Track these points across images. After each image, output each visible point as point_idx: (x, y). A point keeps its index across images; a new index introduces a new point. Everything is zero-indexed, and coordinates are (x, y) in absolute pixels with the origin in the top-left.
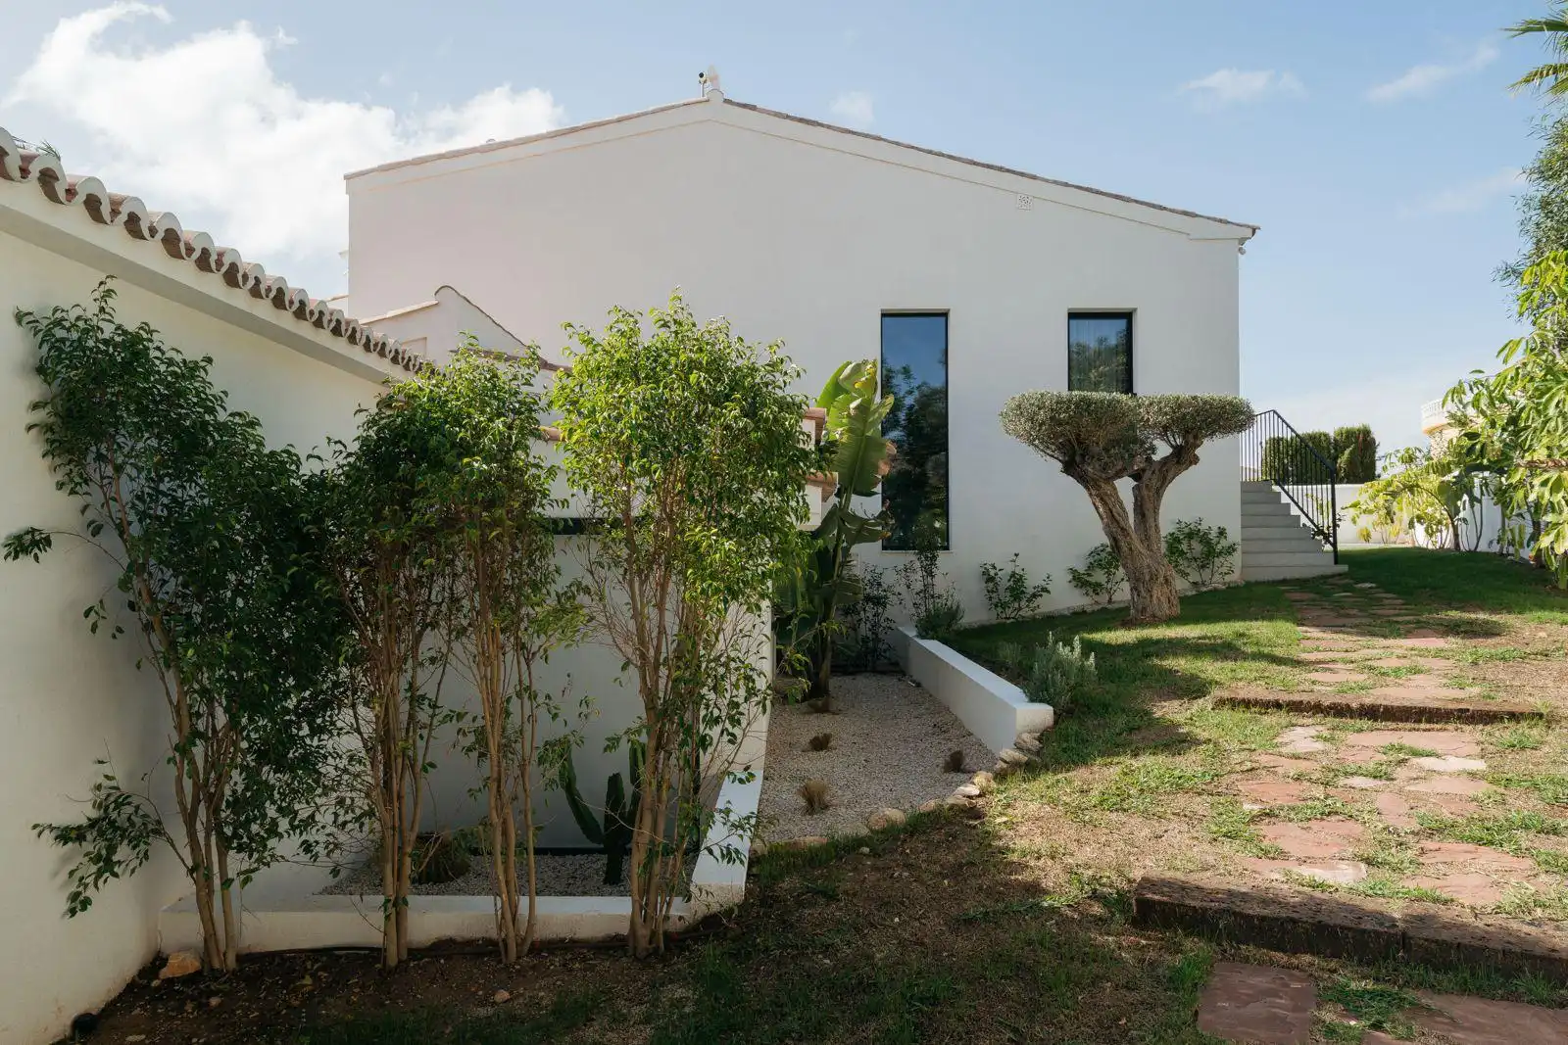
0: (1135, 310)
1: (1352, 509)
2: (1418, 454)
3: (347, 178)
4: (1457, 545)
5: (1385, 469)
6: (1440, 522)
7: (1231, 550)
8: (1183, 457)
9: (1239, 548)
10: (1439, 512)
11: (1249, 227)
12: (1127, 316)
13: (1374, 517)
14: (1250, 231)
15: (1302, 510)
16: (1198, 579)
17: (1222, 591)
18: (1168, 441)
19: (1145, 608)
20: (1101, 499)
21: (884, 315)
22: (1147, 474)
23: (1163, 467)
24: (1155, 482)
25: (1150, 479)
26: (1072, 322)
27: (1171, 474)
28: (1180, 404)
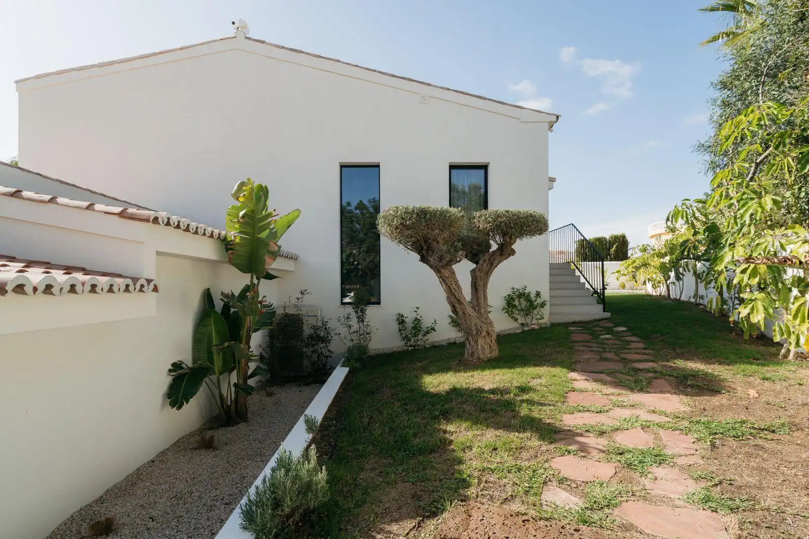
0: (489, 163)
1: (617, 274)
2: (648, 248)
3: (17, 82)
4: (669, 295)
5: (632, 255)
6: (659, 282)
7: (543, 305)
8: (505, 251)
9: (548, 304)
10: (660, 277)
11: (554, 115)
12: (485, 167)
13: (627, 277)
14: (555, 117)
15: (586, 279)
16: (524, 322)
17: (537, 329)
18: (493, 240)
19: (473, 353)
20: (443, 279)
21: (342, 166)
22: (481, 262)
23: (491, 257)
24: (485, 267)
25: (482, 265)
26: (452, 171)
27: (496, 262)
28: (498, 216)
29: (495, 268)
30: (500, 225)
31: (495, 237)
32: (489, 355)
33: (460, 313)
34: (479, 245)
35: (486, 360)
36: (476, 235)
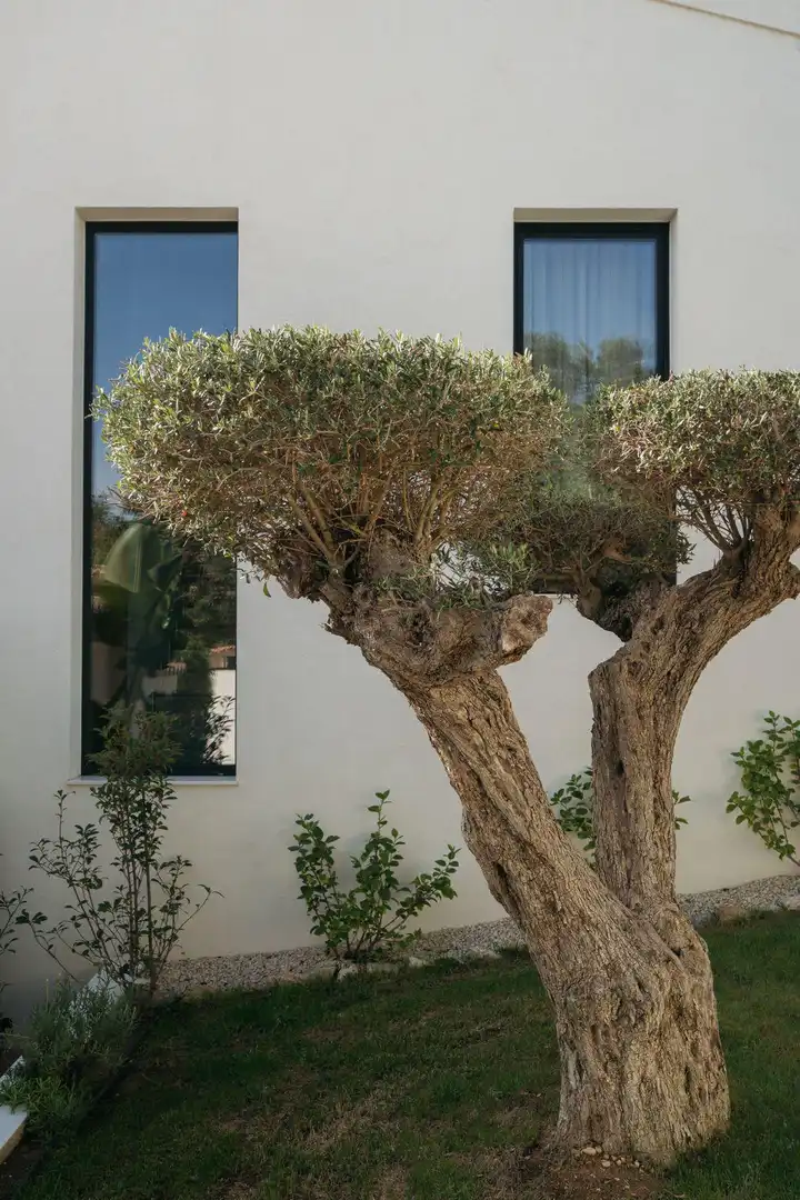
0: (675, 212)
12: (658, 232)
18: (701, 526)
19: (600, 1117)
20: (443, 734)
21: (96, 229)
22: (642, 628)
23: (688, 608)
24: (662, 657)
25: (647, 647)
26: (528, 247)
27: (714, 630)
28: (727, 401)
29: (708, 657)
30: (740, 453)
31: (707, 511)
32: (681, 1130)
33: (535, 905)
34: (634, 547)
35: (668, 1159)
36: (619, 504)
